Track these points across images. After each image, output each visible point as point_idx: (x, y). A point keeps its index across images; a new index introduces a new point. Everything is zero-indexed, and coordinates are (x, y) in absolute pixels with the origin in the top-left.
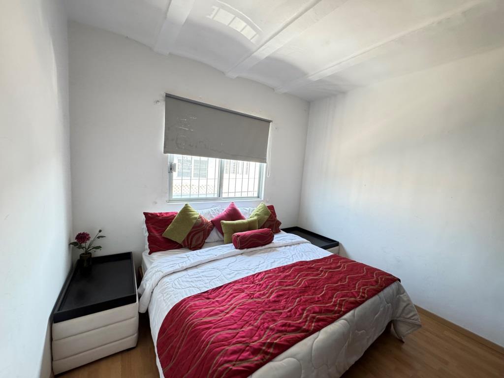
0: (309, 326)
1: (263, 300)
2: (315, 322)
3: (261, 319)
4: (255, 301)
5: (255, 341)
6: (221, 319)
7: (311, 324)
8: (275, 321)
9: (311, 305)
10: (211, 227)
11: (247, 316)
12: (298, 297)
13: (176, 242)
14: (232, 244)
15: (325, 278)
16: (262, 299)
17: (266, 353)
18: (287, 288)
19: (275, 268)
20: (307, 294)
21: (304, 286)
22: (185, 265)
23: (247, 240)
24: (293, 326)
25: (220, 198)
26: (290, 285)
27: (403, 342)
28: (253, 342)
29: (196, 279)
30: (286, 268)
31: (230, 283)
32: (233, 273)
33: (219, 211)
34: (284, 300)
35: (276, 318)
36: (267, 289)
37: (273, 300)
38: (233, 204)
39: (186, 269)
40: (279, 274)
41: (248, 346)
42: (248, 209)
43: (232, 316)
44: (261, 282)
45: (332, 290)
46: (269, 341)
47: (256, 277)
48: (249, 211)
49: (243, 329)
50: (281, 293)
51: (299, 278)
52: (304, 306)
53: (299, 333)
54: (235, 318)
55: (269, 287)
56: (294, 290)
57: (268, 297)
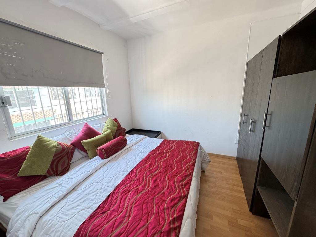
0: (184, 192)
1: (148, 190)
2: (185, 187)
3: (155, 205)
4: (143, 194)
5: (164, 225)
6: (128, 224)
7: (183, 190)
8: (164, 201)
9: (175, 178)
10: (72, 149)
11: (145, 209)
12: (165, 176)
13: (38, 176)
14: (98, 156)
15: (171, 157)
16: (146, 189)
17: (175, 229)
18: (156, 172)
19: (140, 163)
20: (168, 171)
21: (164, 167)
22: (61, 194)
23: (111, 150)
24: (177, 198)
25: (72, 121)
26: (156, 171)
27: (205, 172)
28: (163, 227)
29: (80, 201)
30: (146, 159)
31: (115, 189)
32: (112, 179)
33: (75, 133)
34: (160, 182)
35: (164, 198)
36: (144, 180)
37: (153, 186)
38: (86, 124)
39: (65, 196)
40: (145, 165)
41: (161, 233)
42: (99, 125)
43: (134, 216)
44: (137, 177)
45: (179, 162)
46: (171, 219)
47: (132, 175)
48: (101, 126)
49: (149, 222)
50: (155, 179)
51: (158, 163)
52: (173, 181)
53: (182, 200)
54: (138, 217)
55: (144, 178)
56: (160, 172)
57: (149, 186)
